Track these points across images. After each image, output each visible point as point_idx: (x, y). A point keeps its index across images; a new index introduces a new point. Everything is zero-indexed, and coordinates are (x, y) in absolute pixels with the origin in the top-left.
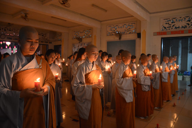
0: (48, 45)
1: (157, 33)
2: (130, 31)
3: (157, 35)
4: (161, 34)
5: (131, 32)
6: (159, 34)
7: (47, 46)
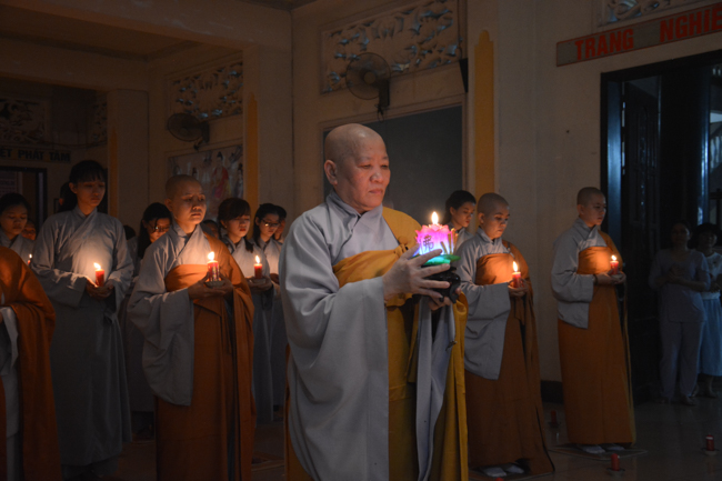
0: (44, 171)
1: (578, 42)
2: (435, 54)
3: (579, 59)
4: (604, 52)
5: (442, 56)
6: (587, 48)
7: (41, 175)
